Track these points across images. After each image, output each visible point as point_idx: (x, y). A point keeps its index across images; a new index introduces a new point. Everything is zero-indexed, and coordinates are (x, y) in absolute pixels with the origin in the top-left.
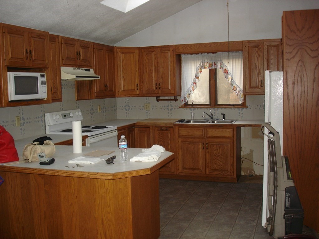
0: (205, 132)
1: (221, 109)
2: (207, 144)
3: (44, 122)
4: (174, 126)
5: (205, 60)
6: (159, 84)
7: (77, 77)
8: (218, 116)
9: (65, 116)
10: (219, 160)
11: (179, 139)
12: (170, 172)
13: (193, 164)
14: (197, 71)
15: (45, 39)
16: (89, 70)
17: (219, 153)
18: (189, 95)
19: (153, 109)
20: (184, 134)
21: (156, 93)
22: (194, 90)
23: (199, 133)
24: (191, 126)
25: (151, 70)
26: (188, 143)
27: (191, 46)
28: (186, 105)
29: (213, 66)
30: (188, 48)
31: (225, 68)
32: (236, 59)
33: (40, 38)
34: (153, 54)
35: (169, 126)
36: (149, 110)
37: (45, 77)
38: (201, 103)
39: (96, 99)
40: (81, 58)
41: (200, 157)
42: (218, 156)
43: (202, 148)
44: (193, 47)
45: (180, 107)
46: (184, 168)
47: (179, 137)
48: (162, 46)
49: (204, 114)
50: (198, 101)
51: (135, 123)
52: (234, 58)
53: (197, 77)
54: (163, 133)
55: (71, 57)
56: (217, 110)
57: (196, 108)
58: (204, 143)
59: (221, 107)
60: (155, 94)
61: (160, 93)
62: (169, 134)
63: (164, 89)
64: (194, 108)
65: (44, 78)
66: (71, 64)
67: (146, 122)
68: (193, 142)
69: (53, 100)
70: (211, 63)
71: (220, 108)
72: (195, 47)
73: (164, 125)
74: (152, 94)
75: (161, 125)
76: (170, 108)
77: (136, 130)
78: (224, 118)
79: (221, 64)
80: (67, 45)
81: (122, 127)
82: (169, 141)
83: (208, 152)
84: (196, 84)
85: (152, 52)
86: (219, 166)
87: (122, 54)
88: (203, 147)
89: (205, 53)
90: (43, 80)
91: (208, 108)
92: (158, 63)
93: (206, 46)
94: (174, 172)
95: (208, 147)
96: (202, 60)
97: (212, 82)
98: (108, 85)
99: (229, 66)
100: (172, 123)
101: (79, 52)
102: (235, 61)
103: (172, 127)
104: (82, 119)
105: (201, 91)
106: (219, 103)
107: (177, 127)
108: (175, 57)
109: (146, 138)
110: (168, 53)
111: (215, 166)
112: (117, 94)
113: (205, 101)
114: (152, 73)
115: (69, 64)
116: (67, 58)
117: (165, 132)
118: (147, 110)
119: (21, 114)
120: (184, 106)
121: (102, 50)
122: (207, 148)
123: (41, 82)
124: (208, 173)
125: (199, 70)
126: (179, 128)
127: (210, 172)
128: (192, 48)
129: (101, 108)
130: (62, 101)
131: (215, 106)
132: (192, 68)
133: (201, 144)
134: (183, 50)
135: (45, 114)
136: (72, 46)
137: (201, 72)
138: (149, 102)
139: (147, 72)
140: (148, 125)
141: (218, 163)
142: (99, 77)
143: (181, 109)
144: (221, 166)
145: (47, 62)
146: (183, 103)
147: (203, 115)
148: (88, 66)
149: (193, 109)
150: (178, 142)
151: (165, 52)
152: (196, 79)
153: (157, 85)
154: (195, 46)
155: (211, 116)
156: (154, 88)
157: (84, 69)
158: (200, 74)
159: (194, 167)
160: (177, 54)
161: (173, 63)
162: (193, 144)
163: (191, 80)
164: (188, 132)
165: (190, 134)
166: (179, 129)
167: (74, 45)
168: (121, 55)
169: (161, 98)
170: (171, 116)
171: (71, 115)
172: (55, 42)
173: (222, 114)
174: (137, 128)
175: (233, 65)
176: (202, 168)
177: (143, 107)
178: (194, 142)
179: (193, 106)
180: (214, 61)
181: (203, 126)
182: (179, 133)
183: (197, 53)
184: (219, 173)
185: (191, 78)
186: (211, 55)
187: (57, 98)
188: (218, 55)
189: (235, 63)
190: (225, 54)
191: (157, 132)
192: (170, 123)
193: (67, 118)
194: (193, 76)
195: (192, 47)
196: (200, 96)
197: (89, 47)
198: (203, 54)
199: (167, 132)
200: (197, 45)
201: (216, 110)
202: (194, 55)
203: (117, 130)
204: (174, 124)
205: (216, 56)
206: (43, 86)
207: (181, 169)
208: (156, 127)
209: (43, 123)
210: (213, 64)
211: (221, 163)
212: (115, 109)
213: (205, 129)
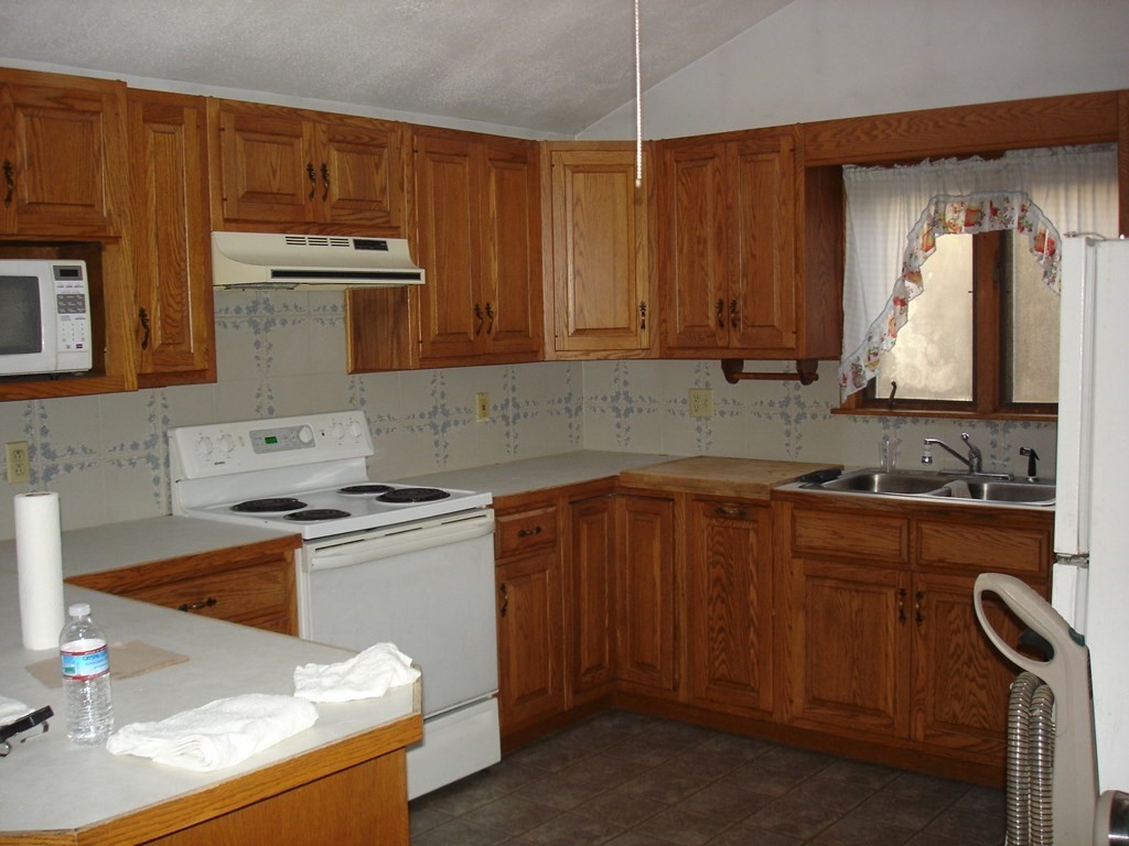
0: (913, 536)
1: (1026, 426)
2: (920, 595)
3: (162, 467)
4: (772, 499)
5: (950, 193)
6: (734, 303)
7: (276, 274)
8: (1007, 460)
9: (271, 440)
10: (973, 680)
11: (795, 560)
12: (753, 709)
13: (854, 685)
14: (910, 241)
15: (98, 113)
16: (382, 246)
17: (973, 647)
18: (874, 355)
19: (722, 413)
20: (816, 543)
21: (720, 344)
22: (895, 336)
23: (885, 542)
24: (847, 505)
25: (699, 243)
26: (832, 583)
27: (875, 127)
28: (866, 401)
29: (986, 219)
30: (858, 138)
31: (1041, 227)
32: (1094, 184)
33: (71, 109)
34: (709, 170)
35: (752, 500)
36: (708, 419)
37: (81, 279)
38: (936, 393)
39: (421, 368)
40: (336, 191)
41: (887, 655)
42: (970, 658)
43: (898, 614)
44: (883, 132)
45: (834, 411)
46: (816, 701)
47: (797, 553)
48: (747, 131)
49: (927, 447)
50: (919, 386)
51: (613, 477)
52: (1082, 177)
53: (911, 273)
54: (727, 528)
55: (275, 191)
56: (1005, 430)
57: (909, 419)
58: (907, 591)
59: (1022, 419)
60: (717, 348)
61: (735, 343)
62: (752, 535)
63: (753, 326)
64: (896, 414)
65: (74, 283)
66: (271, 219)
67: (658, 474)
68: (855, 582)
69: (141, 376)
70: (975, 205)
71: (1019, 423)
72: (889, 131)
73: (731, 494)
74: (703, 348)
75: (718, 493)
76: (793, 410)
77: (619, 507)
78: (1032, 471)
79: (1023, 209)
80: (253, 136)
81: (529, 494)
82: (752, 568)
83: (925, 638)
84: (904, 303)
85: (706, 159)
86: (974, 710)
87: (574, 172)
88: (902, 612)
89: (947, 157)
90: (72, 291)
91: (962, 417)
92: (729, 208)
93: (941, 123)
94: (770, 714)
95: (923, 613)
96: (934, 194)
97: (982, 294)
98: (495, 307)
99: (1063, 218)
100: (764, 487)
101: (324, 169)
102: (1094, 192)
103: (765, 505)
104: (370, 452)
105: (936, 338)
106: (1016, 399)
107: (788, 506)
108: (802, 177)
109: (657, 545)
110: (771, 161)
111: (956, 706)
112: (548, 349)
113: (952, 383)
114: (702, 255)
115: (259, 218)
116: (247, 192)
117: (737, 524)
118: (699, 419)
119: (36, 431)
120: (857, 407)
121: (465, 156)
122: (919, 619)
123: (59, 300)
124: (920, 735)
125: (921, 240)
126: (797, 513)
127: (928, 732)
128: (876, 136)
129: (490, 407)
130: (215, 381)
131: (995, 410)
132: (890, 230)
133: (891, 593)
134: (838, 145)
135: (169, 433)
136: (285, 139)
137: (930, 246)
138: (707, 384)
139: (685, 251)
140: (667, 488)
141: (971, 693)
142: (417, 276)
143: (844, 419)
144: (984, 708)
145: (109, 214)
146: (850, 390)
147: (927, 454)
148: (374, 227)
149: (893, 419)
150: (792, 574)
151: (760, 157)
152: (907, 283)
153: (725, 306)
154: (890, 125)
155: (974, 460)
156: (712, 323)
157: (351, 240)
158: (926, 258)
159: (859, 702)
160: (810, 164)
161: (791, 206)
162: (857, 591)
163: (886, 286)
164: (835, 533)
165: (843, 543)
166: (793, 517)
167: (291, 136)
168: (569, 179)
169: (749, 366)
170: (799, 448)
171: (304, 437)
172: (180, 125)
173: (1022, 451)
174: (624, 501)
175: (1079, 216)
176: (895, 708)
177: (684, 402)
178: (861, 583)
179: (898, 407)
180: (988, 196)
181: (900, 510)
182: (794, 536)
183: (913, 161)
184: (972, 741)
185: (886, 278)
186: (976, 164)
187: (180, 368)
188: (1007, 165)
189: (1089, 205)
190: (1041, 156)
191: (704, 522)
192: (757, 485)
193: (282, 449)
194: (894, 270)
195: (875, 132)
196: (930, 364)
197: (383, 146)
198: (937, 166)
199: (744, 525)
200: (899, 121)
201: (999, 428)
202: (899, 169)
203: (492, 511)
204: (773, 492)
205: (998, 172)
206: (64, 319)
207: (799, 702)
208: (699, 498)
209: (156, 467)
210: (988, 211)
211: (982, 695)
212: (573, 408)
213: (913, 524)
